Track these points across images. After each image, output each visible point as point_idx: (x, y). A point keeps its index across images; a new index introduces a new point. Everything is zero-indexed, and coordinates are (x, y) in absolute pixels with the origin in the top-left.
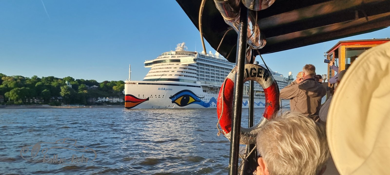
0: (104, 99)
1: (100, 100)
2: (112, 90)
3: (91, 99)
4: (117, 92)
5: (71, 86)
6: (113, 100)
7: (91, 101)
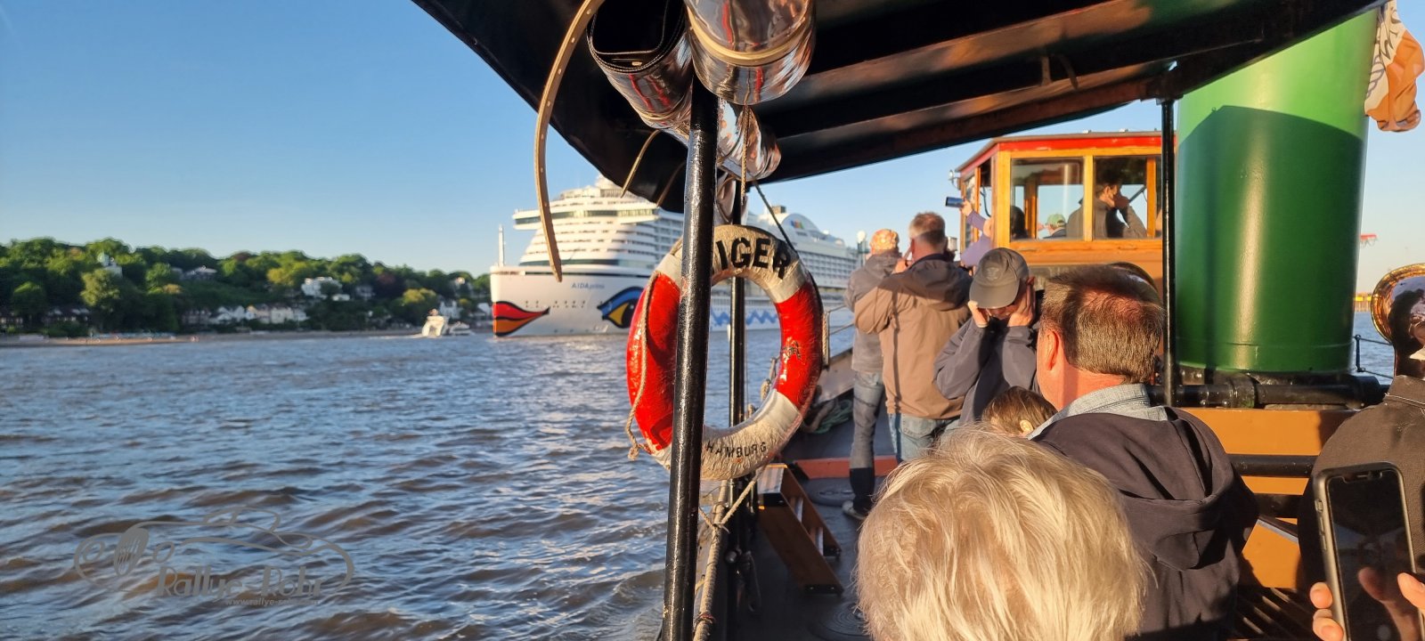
0: (239, 313)
1: (225, 315)
2: (267, 283)
3: (194, 314)
4: (282, 288)
5: (118, 271)
6: (270, 314)
7: (192, 319)
